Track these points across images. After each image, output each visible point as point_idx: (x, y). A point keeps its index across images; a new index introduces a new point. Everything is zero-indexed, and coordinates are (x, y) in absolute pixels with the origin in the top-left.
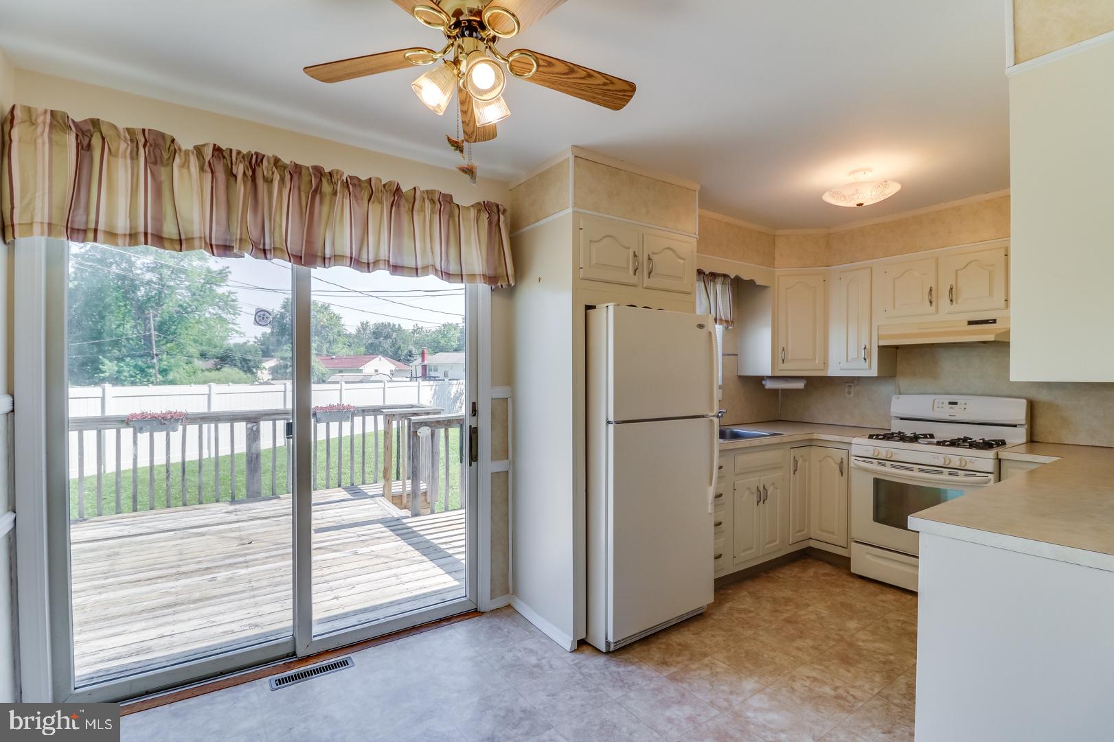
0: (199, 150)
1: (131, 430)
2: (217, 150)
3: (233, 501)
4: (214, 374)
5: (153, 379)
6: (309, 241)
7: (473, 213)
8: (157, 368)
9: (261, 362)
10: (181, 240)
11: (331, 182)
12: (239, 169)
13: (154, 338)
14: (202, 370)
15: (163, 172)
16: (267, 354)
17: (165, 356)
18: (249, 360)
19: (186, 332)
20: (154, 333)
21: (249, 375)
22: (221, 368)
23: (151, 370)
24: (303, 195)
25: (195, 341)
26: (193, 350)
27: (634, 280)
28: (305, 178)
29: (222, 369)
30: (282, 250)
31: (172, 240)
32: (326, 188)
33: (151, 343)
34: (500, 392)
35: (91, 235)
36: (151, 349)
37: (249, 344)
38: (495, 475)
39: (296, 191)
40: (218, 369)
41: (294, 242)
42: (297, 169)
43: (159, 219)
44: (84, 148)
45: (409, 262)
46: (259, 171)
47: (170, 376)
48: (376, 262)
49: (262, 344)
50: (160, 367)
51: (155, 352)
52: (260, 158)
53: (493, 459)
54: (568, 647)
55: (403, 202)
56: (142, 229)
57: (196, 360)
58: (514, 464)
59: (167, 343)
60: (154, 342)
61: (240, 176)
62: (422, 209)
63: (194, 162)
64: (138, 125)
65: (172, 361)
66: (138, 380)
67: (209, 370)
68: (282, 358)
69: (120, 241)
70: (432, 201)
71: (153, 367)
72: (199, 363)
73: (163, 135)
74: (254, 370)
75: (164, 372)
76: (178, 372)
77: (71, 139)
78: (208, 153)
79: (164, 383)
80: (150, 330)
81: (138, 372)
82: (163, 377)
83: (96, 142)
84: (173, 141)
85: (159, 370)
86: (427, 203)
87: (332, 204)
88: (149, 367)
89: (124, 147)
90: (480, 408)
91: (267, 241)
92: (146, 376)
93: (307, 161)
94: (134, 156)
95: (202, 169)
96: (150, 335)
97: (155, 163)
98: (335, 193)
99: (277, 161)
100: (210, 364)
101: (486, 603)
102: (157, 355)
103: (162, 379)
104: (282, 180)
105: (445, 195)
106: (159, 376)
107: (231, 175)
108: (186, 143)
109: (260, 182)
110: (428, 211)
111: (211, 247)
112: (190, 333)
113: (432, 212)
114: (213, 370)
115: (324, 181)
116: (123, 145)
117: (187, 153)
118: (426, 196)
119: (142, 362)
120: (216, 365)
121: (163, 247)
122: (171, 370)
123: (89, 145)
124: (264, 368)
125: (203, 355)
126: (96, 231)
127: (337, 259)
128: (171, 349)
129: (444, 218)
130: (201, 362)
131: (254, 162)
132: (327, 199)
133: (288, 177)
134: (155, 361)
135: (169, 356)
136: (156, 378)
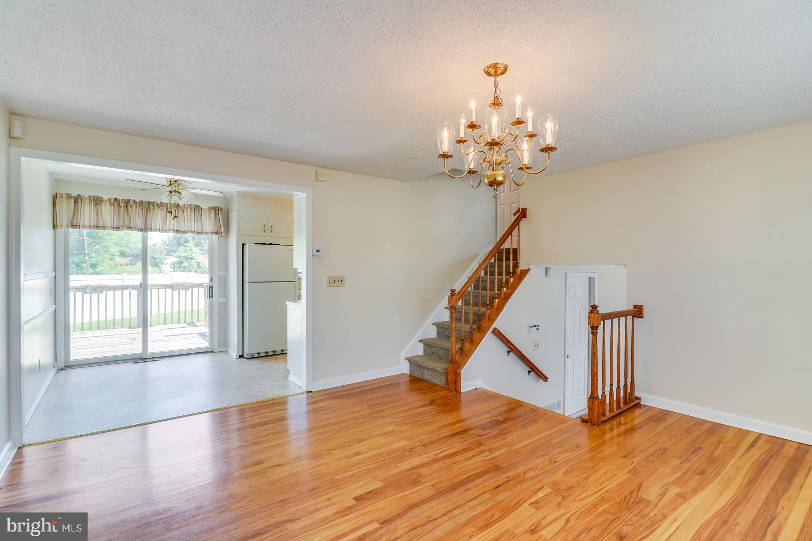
0: (109, 200)
1: (81, 293)
2: (116, 199)
3: (130, 327)
4: (129, 268)
5: (85, 271)
6: (145, 224)
7: (208, 211)
8: (88, 263)
9: (164, 259)
10: (104, 227)
11: (153, 206)
12: (122, 204)
13: (86, 242)
14: (121, 265)
15: (99, 207)
16: (169, 253)
17: (94, 255)
18: (156, 258)
19: (110, 237)
20: (86, 238)
21: (155, 268)
22: (135, 263)
23: (84, 265)
24: (143, 210)
25: (116, 244)
26: (114, 250)
27: (264, 234)
28: (144, 205)
29: (137, 264)
30: (136, 228)
31: (102, 227)
32: (151, 207)
33: (84, 245)
34: (222, 273)
35: (78, 227)
36: (84, 249)
37: (157, 245)
38: (220, 303)
39: (141, 209)
40: (133, 264)
41: (140, 224)
42: (141, 202)
43: (98, 220)
44: (76, 202)
45: (182, 229)
46: (129, 205)
47: (99, 269)
48: (169, 230)
49: (167, 246)
50: (90, 263)
51: (87, 252)
52: (129, 201)
53: (219, 297)
54: (235, 357)
55: (180, 209)
56: (93, 225)
57: (117, 257)
58: (227, 299)
59: (95, 245)
60: (86, 245)
61: (122, 207)
62: (187, 211)
63: (108, 204)
64: (91, 194)
65: (99, 258)
66: (74, 272)
67: (126, 265)
68: (179, 257)
69: (86, 228)
70: (191, 208)
71: (85, 262)
72: (119, 260)
73: (98, 197)
74: (160, 265)
75: (93, 266)
76: (104, 266)
77: (72, 201)
78: (112, 201)
79: (93, 273)
80: (83, 236)
81: (74, 266)
82: (93, 270)
83: (79, 201)
84: (102, 198)
85: (90, 265)
86: (189, 210)
87: (153, 212)
88: (82, 263)
89: (87, 201)
90: (214, 279)
91: (132, 225)
92: (80, 269)
93: (145, 199)
94: (90, 203)
95: (111, 205)
96: (83, 240)
97: (96, 204)
98: (154, 208)
99: (134, 201)
100: (127, 260)
101: (216, 349)
102: (88, 254)
103: (92, 271)
104: (136, 206)
105: (196, 206)
106: (89, 269)
107: (119, 206)
108: (106, 198)
109: (129, 207)
110: (189, 212)
111: (113, 228)
112: (113, 238)
113: (191, 211)
114: (129, 264)
115: (151, 206)
116: (87, 200)
117: (106, 201)
118: (189, 207)
119: (77, 259)
120: (131, 261)
121: (99, 229)
122: (98, 264)
123: (77, 202)
124: (167, 263)
125: (122, 254)
126: (79, 226)
127: (155, 230)
128: (99, 249)
129: (196, 213)
130: (120, 259)
131: (127, 202)
132: (152, 211)
133: (138, 205)
134: (87, 258)
135: (97, 255)
136: (88, 270)
